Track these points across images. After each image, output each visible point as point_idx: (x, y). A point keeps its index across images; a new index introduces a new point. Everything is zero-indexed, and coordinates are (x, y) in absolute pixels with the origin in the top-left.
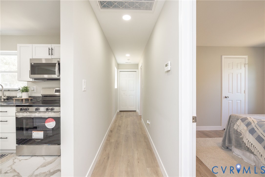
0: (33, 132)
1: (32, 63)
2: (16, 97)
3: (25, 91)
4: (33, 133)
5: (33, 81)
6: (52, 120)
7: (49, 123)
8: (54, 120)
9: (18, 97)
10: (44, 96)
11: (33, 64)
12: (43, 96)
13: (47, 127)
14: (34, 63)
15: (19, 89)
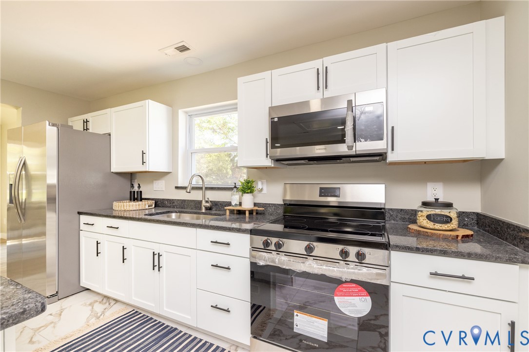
0: (295, 314)
1: (274, 118)
2: (229, 204)
3: (249, 191)
4: (295, 317)
5: (273, 166)
6: (359, 291)
7: (346, 298)
8: (365, 293)
9: (233, 204)
10: (290, 205)
11: (276, 120)
12: (285, 204)
13: (342, 310)
14: (279, 118)
15: (235, 187)
